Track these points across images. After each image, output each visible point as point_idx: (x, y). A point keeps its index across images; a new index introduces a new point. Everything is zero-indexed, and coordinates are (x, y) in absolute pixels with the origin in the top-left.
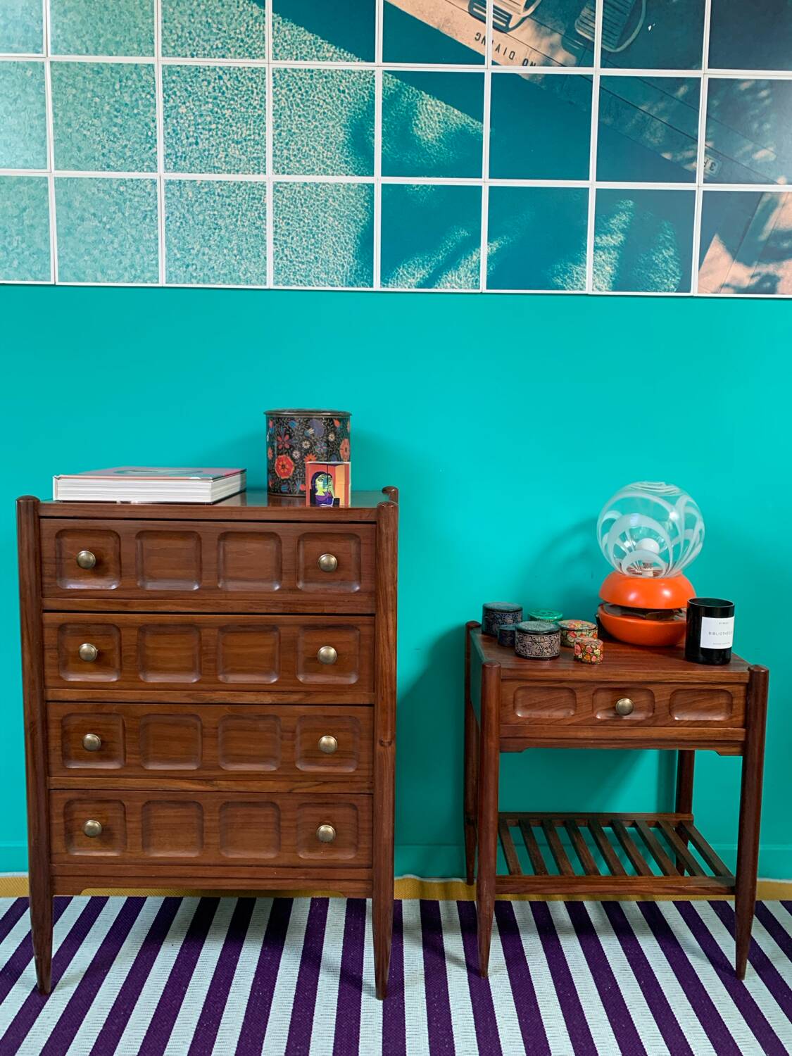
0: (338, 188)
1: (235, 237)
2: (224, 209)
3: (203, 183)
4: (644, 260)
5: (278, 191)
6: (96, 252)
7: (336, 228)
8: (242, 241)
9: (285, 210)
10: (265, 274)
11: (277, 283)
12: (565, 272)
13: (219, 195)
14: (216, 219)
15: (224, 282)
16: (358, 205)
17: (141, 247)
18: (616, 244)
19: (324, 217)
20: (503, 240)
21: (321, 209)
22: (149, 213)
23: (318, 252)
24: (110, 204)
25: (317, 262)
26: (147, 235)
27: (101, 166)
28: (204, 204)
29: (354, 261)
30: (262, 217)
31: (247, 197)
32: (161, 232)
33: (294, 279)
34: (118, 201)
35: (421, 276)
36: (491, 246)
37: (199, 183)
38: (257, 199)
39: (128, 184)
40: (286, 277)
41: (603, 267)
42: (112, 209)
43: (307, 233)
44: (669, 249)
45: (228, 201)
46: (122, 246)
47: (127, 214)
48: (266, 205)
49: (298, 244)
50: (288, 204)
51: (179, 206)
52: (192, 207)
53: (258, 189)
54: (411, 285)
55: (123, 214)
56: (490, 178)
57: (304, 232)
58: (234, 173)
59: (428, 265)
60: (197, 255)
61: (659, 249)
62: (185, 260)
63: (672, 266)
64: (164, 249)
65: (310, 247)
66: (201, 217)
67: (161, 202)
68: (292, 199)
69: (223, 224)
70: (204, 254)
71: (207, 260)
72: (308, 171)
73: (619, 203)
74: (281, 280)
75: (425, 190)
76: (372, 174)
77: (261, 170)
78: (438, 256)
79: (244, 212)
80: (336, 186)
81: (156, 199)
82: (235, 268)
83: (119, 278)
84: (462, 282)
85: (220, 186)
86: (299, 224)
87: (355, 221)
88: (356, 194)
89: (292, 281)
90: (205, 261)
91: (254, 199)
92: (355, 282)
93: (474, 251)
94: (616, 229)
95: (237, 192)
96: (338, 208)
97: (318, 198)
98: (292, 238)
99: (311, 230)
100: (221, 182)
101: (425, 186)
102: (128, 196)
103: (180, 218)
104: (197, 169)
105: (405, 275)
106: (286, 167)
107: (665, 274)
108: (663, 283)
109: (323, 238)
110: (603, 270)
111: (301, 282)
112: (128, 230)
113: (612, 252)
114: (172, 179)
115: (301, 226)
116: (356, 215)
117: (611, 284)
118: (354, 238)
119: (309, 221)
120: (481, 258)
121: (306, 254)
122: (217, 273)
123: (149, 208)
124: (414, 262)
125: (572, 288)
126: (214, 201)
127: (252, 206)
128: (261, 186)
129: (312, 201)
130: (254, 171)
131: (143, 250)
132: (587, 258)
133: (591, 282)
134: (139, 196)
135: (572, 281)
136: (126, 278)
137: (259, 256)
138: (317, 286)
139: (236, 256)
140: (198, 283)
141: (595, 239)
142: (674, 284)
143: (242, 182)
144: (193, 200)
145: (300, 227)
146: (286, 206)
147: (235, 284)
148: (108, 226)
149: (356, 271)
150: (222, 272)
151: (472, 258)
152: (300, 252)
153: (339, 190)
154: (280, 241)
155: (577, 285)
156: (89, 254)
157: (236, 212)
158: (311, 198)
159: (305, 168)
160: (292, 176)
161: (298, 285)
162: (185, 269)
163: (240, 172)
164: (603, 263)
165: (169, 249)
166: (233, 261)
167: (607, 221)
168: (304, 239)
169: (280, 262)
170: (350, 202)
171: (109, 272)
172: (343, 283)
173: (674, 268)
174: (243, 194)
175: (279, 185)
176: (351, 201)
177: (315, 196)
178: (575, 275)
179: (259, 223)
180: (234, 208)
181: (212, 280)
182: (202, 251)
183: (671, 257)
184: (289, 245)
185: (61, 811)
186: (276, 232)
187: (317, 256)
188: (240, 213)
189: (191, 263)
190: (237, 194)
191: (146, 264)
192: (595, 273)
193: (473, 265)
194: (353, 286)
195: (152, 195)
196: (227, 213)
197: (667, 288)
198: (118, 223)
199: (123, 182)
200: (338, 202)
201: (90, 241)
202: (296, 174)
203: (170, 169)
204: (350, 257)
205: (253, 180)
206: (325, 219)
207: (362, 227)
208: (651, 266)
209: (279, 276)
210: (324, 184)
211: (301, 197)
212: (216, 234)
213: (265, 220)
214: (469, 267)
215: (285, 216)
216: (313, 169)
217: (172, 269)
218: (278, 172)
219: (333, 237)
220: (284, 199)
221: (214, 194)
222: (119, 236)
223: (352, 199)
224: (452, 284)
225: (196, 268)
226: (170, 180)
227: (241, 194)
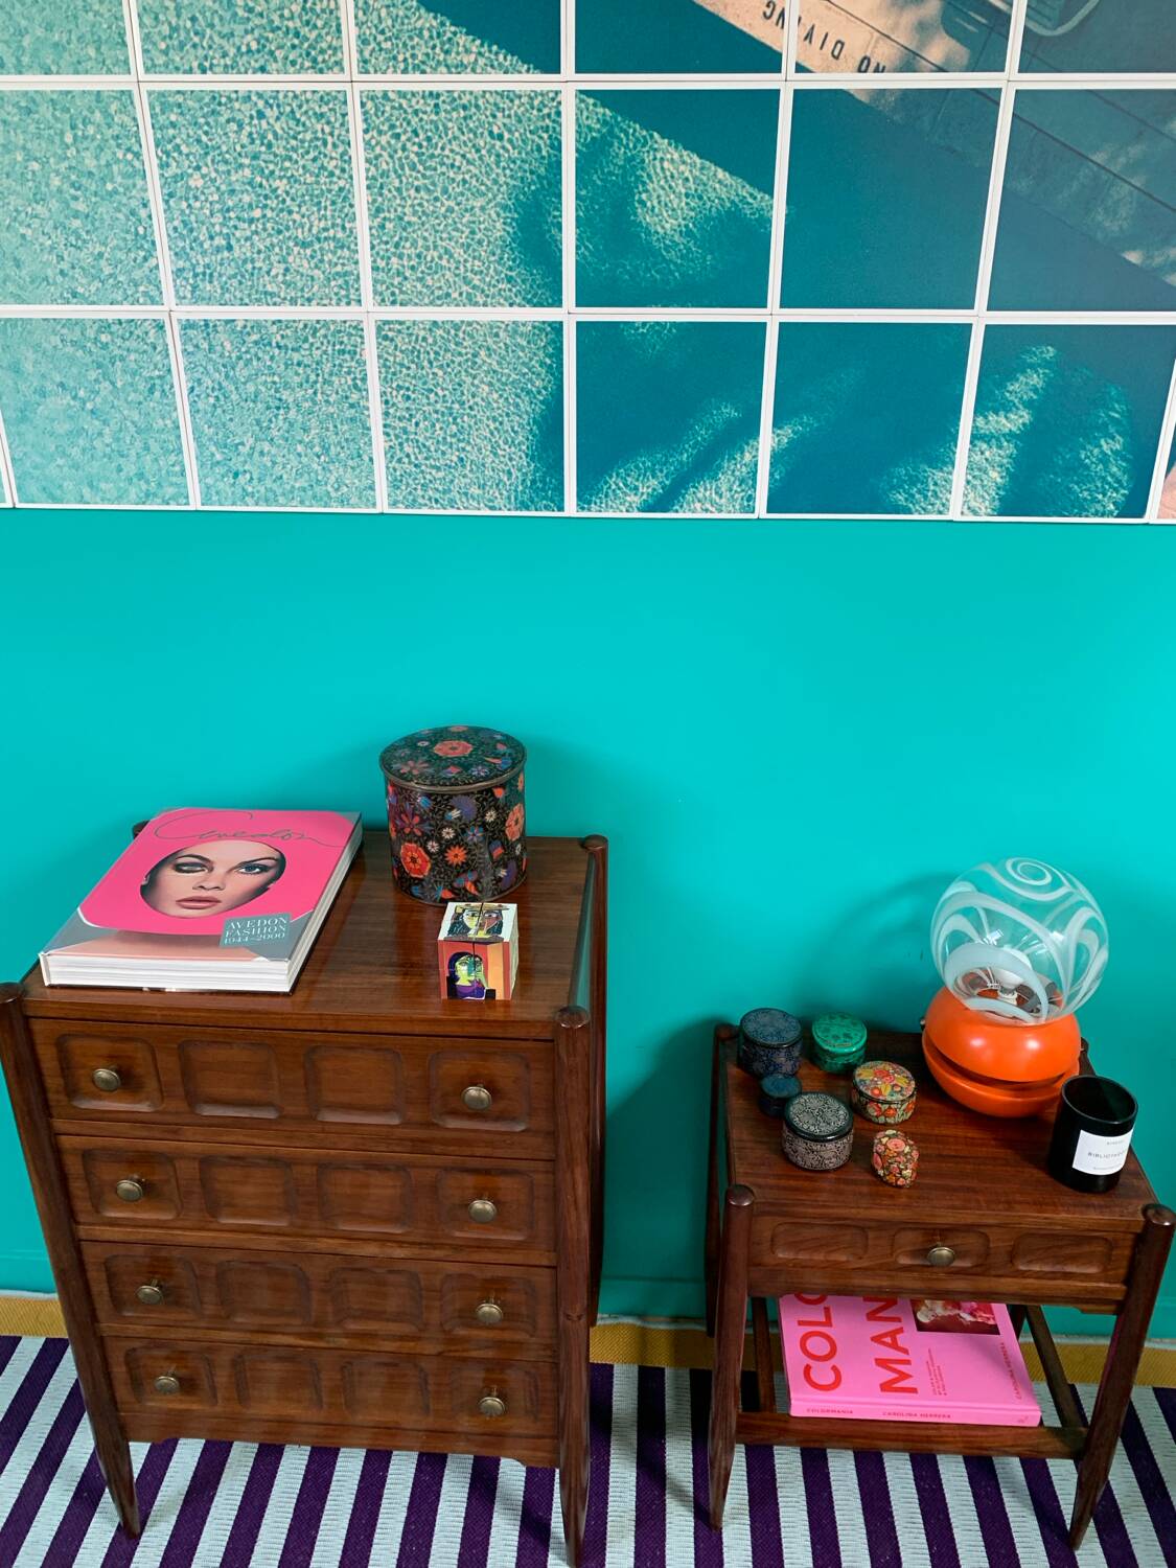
0: (495, 330)
1: (314, 422)
2: (290, 373)
3: (249, 325)
4: (1063, 458)
5: (386, 338)
6: (75, 452)
7: (495, 405)
8: (327, 429)
9: (401, 372)
10: (372, 488)
11: (394, 504)
12: (913, 481)
13: (279, 347)
14: (277, 391)
15: (302, 503)
16: (533, 362)
17: (151, 442)
18: (1014, 429)
19: (473, 384)
20: (801, 425)
21: (466, 371)
22: (157, 382)
23: (464, 449)
24: (87, 365)
25: (464, 466)
26: (160, 421)
27: (62, 294)
28: (255, 363)
29: (529, 465)
30: (359, 384)
31: (330, 348)
32: (183, 414)
33: (423, 497)
34: (101, 359)
35: (650, 490)
36: (778, 435)
37: (240, 325)
38: (349, 352)
39: (114, 328)
40: (410, 493)
41: (986, 472)
42: (93, 375)
43: (443, 414)
44: (1113, 438)
45: (296, 357)
46: (118, 440)
47: (119, 385)
48: (365, 363)
49: (428, 435)
50: (406, 362)
51: (210, 367)
52: (233, 368)
53: (350, 335)
54: (631, 506)
55: (113, 383)
56: (782, 306)
57: (436, 412)
58: (303, 305)
59: (661, 471)
60: (251, 455)
61: (1095, 438)
62: (231, 464)
63: (1115, 469)
64: (193, 444)
65: (449, 439)
66: (251, 388)
67: (177, 361)
68: (413, 352)
69: (290, 400)
70: (262, 453)
71: (269, 464)
72: (439, 298)
73: (1028, 352)
74: (401, 498)
75: (659, 333)
76: (558, 303)
77: (352, 297)
78: (682, 454)
79: (326, 376)
80: (491, 328)
81: (168, 355)
82: (320, 478)
83: (120, 497)
84: (723, 500)
85: (280, 329)
86: (428, 398)
87: (529, 392)
88: (529, 342)
89: (420, 500)
90: (265, 465)
91: (342, 352)
92: (532, 502)
93: (748, 444)
94: (1016, 401)
95: (311, 340)
96: (496, 367)
97: (459, 349)
98: (417, 424)
99: (451, 408)
100: (280, 321)
101: (658, 323)
102: (116, 352)
103: (213, 389)
104: (235, 297)
105: (619, 489)
106: (397, 291)
107: (1099, 485)
108: (1095, 500)
109: (472, 423)
110: (984, 477)
111: (437, 501)
112: (126, 412)
113: (1005, 444)
114: (192, 317)
115: (432, 401)
116: (530, 380)
117: (997, 503)
118: (529, 424)
119: (447, 392)
120: (760, 459)
121: (444, 453)
122: (288, 487)
123: (157, 373)
124: (637, 467)
125: (924, 509)
126: (272, 358)
127: (340, 365)
128: (355, 328)
129: (449, 355)
130: (340, 299)
131: (155, 447)
132: (957, 455)
133: (961, 499)
134: (136, 351)
135: (926, 497)
136: (133, 496)
137: (359, 456)
138: (465, 508)
139: (319, 457)
140: (257, 504)
141: (974, 421)
142: (1114, 503)
143: (318, 322)
144: (234, 355)
145: (429, 404)
146: (402, 365)
147: (320, 506)
148: (89, 406)
149: (533, 482)
150: (297, 485)
151: (742, 458)
152: (432, 449)
153: (497, 335)
154: (395, 428)
155: (932, 505)
156: (64, 454)
157: (313, 377)
158: (447, 350)
159: (432, 293)
160: (409, 308)
161: (432, 507)
162: (232, 481)
163: (314, 302)
164: (985, 464)
165: (200, 446)
166: (315, 466)
167: (1001, 385)
168: (438, 426)
169: (397, 466)
170: (519, 357)
171: (103, 486)
172: (510, 503)
173: (1119, 474)
174: (322, 343)
175: (386, 327)
176: (521, 354)
177: (453, 346)
178: (932, 488)
179: (355, 397)
180: (309, 371)
181: (281, 500)
182: (258, 449)
183: (1116, 452)
184: (412, 437)
185: (122, 1359)
186: (386, 414)
187: (462, 455)
188: (320, 379)
189: (241, 469)
190: (312, 344)
191: (164, 472)
192: (968, 482)
193: (744, 469)
194: (527, 508)
195: (159, 349)
196: (297, 379)
197: (1100, 509)
198: (105, 400)
199: (104, 326)
200: (497, 358)
201: (61, 431)
202: (416, 304)
203: (184, 298)
204: (521, 458)
205: (340, 318)
206: (473, 389)
207: (542, 402)
208: (1077, 469)
209: (398, 492)
210: (470, 324)
211: (428, 349)
212: (281, 417)
213: (366, 390)
214: (737, 473)
215: (401, 383)
216: (448, 295)
217: (209, 481)
218: (383, 300)
219: (490, 422)
220: (398, 353)
221: (270, 344)
222: (112, 423)
223: (523, 351)
224: (705, 505)
225: (252, 479)
226: (188, 320)
227: (319, 344)
